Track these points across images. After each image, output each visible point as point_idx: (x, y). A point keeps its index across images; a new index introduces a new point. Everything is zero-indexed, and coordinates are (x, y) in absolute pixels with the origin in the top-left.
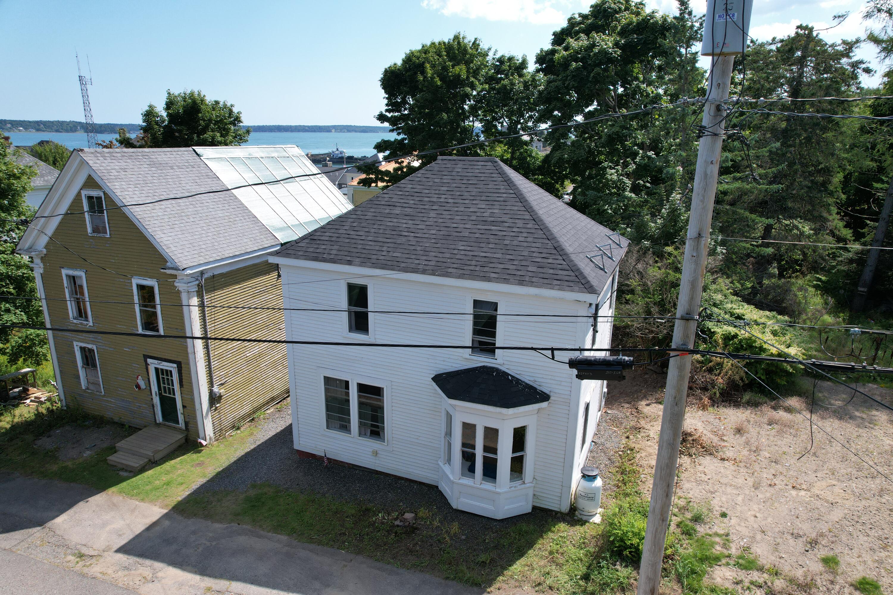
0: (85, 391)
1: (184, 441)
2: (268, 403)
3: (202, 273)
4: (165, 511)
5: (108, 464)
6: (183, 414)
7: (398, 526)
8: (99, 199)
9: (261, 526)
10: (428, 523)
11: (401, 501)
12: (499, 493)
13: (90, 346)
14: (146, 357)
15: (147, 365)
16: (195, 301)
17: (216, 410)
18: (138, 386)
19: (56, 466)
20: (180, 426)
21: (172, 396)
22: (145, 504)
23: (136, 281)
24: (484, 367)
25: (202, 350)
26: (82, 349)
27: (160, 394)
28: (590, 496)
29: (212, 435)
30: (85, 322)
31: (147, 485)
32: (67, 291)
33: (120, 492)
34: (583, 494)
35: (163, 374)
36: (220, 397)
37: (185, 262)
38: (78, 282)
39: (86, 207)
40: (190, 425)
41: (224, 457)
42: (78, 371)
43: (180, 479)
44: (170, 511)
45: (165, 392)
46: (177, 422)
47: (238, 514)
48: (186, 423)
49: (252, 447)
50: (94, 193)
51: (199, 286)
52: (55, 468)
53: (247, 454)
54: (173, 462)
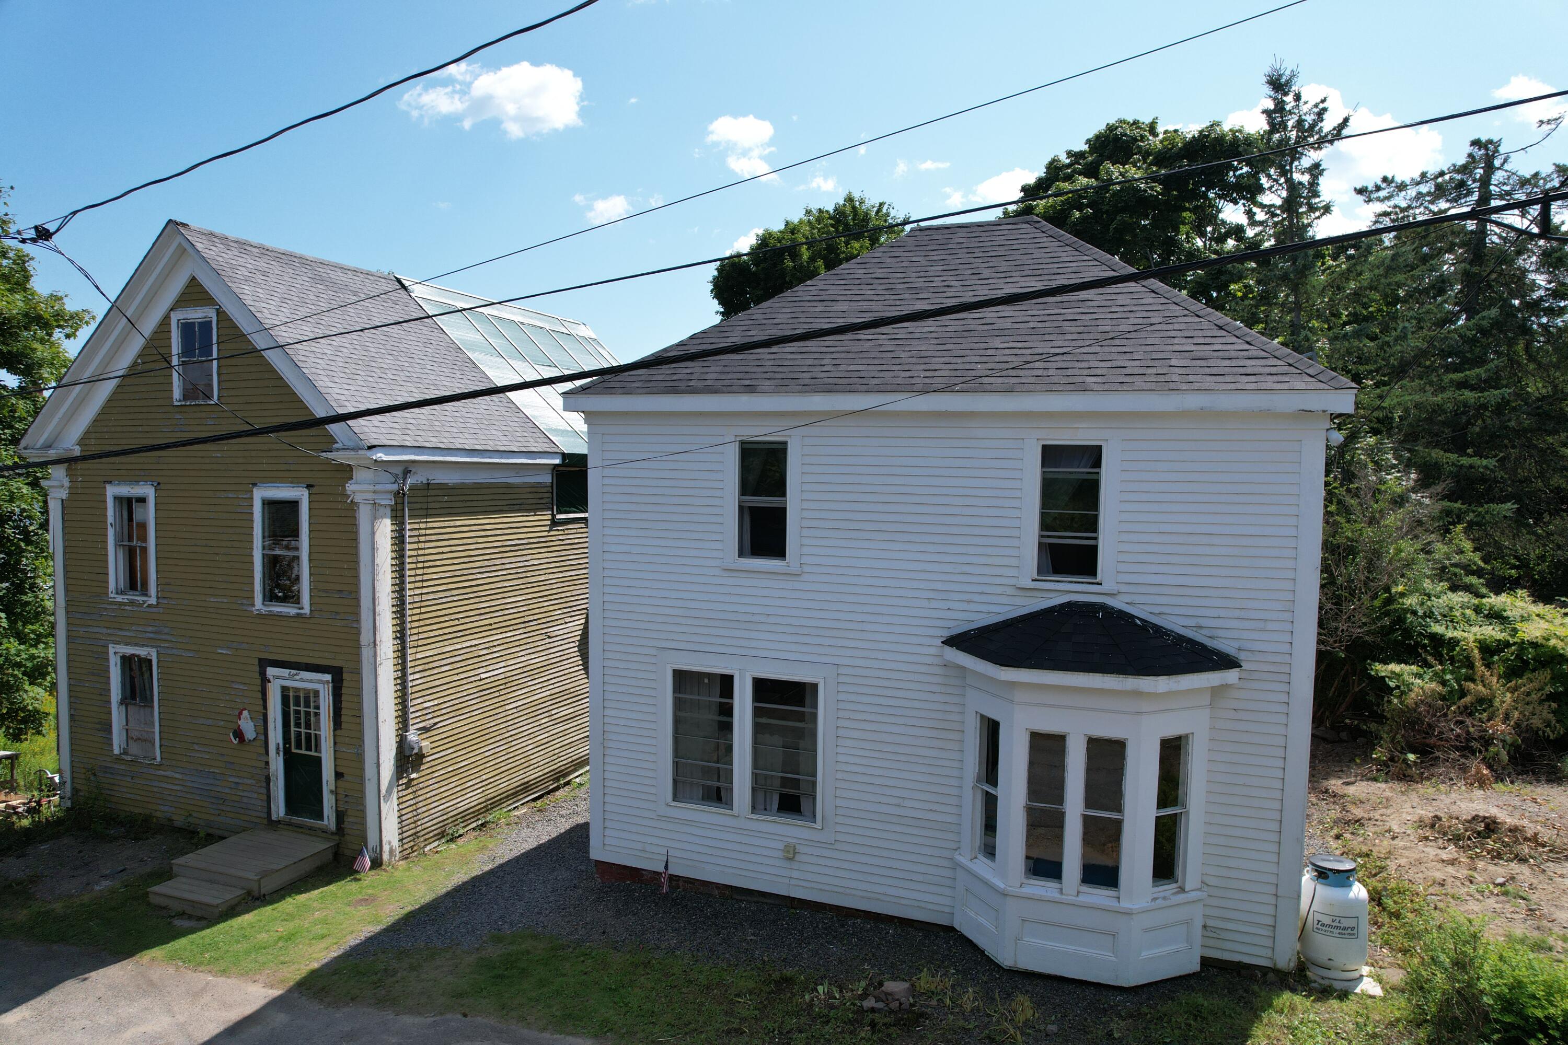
0: (118, 759)
1: (331, 857)
2: (515, 794)
3: (407, 469)
4: (276, 993)
5: (149, 904)
6: (335, 792)
7: (873, 1010)
8: (206, 326)
9: (522, 1019)
10: (948, 1002)
11: (865, 960)
12: (1128, 913)
13: (142, 652)
14: (264, 663)
15: (265, 680)
16: (385, 529)
17: (408, 785)
18: (239, 734)
19: (25, 912)
20: (326, 822)
21: (313, 753)
22: (229, 981)
23: (259, 494)
24: (1069, 604)
25: (391, 642)
26: (127, 661)
27: (287, 751)
28: (1346, 923)
29: (396, 843)
30: (141, 599)
31: (238, 942)
32: (111, 532)
33: (172, 958)
34: (1327, 920)
35: (297, 703)
36: (421, 756)
37: (375, 436)
38: (138, 516)
39: (176, 347)
40: (348, 820)
41: (423, 888)
42: (110, 713)
43: (319, 930)
44: (290, 991)
45: (299, 746)
46: (320, 816)
47: (460, 995)
48: (340, 816)
49: (487, 868)
50: (196, 314)
51: (399, 495)
52: (22, 915)
53: (476, 881)
54: (302, 898)
